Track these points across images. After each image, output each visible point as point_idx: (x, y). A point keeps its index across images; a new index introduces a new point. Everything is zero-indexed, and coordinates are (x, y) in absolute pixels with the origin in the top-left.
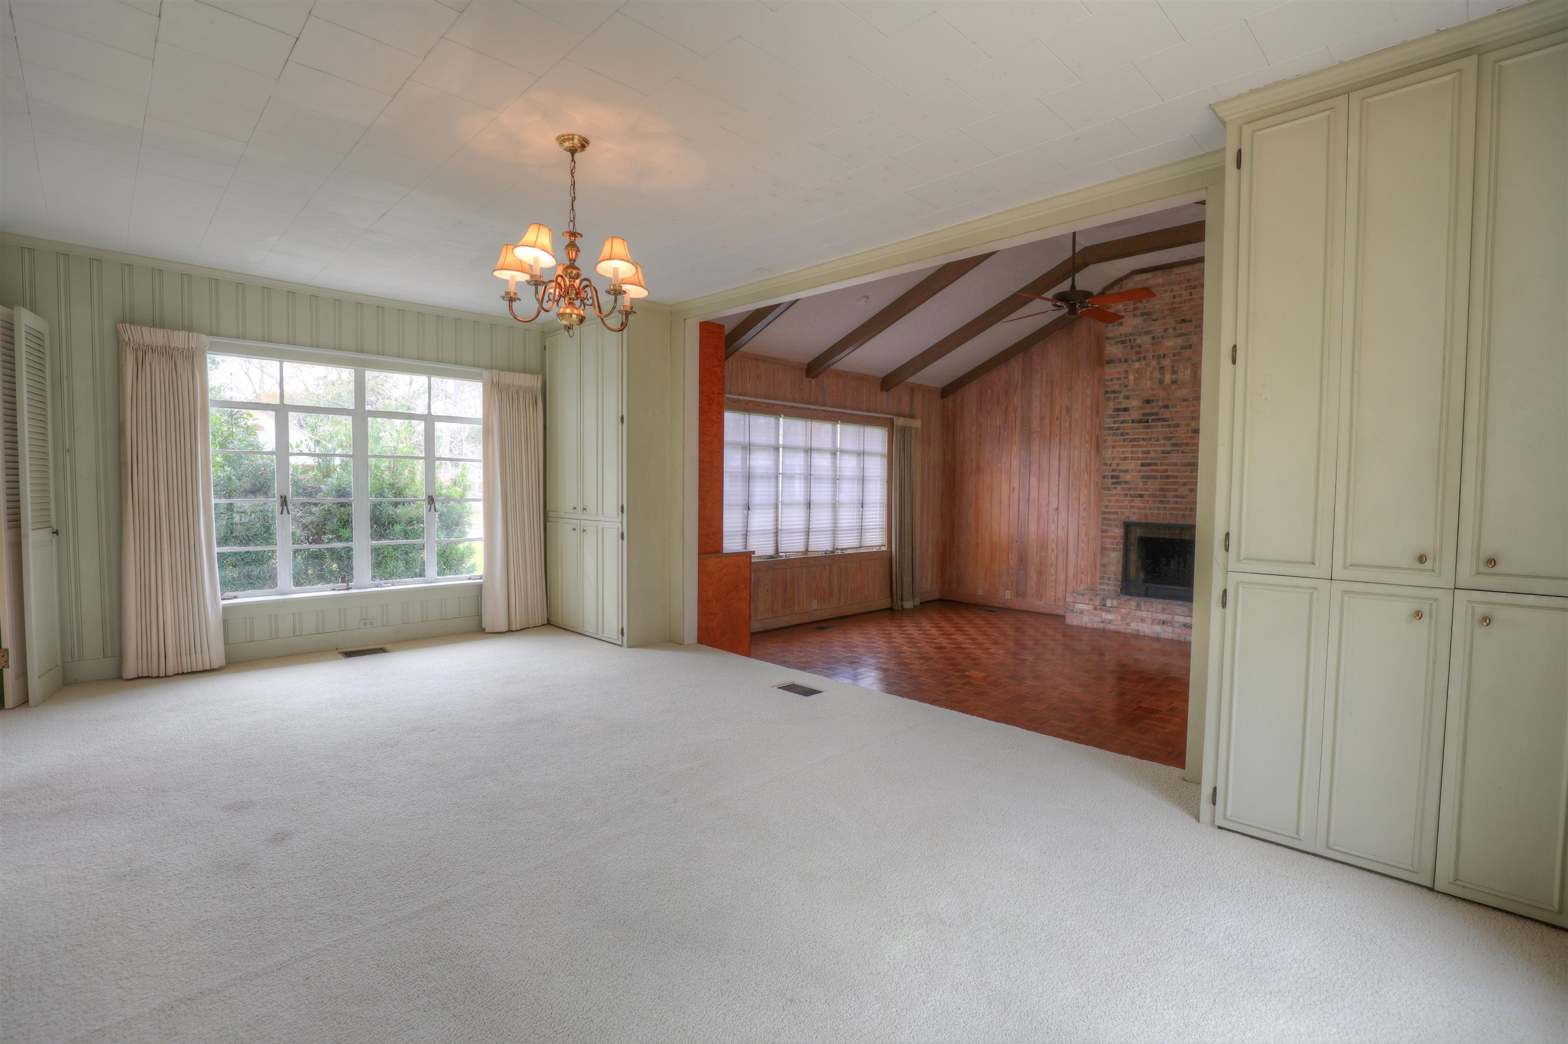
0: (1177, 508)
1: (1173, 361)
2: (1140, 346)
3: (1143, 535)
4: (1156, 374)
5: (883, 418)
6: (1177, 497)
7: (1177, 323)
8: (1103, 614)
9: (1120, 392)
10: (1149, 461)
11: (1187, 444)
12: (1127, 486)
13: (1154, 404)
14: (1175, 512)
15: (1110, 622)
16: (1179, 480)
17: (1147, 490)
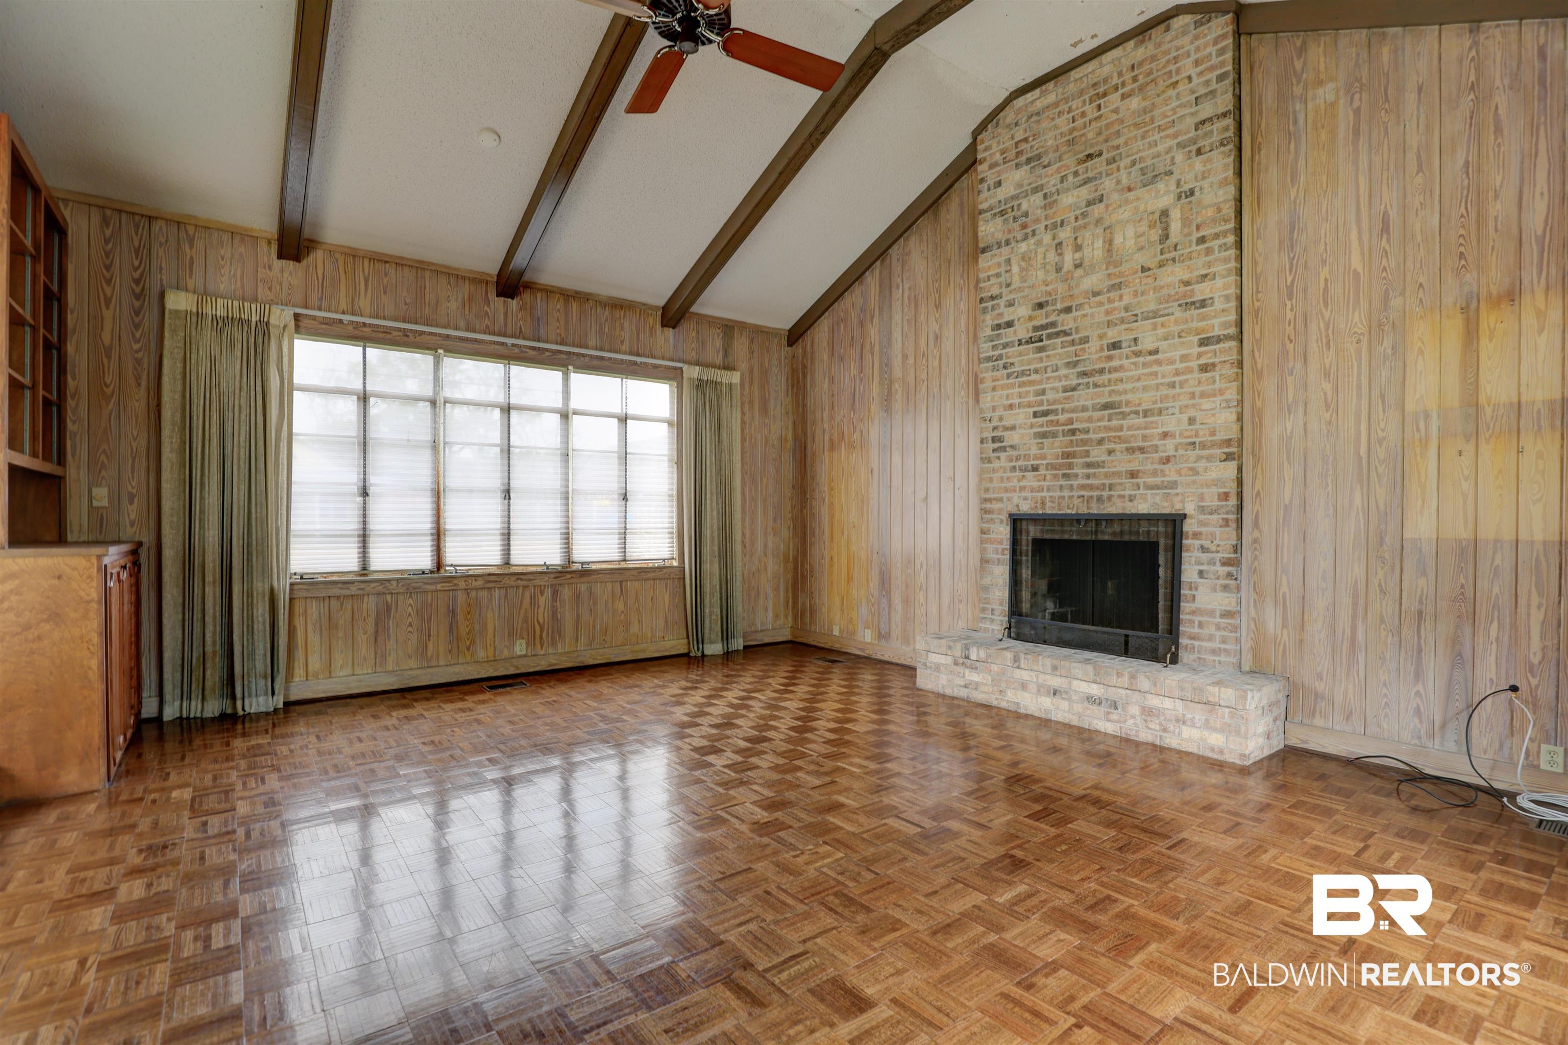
0: (1088, 485)
1: (1075, 229)
2: (1026, 215)
3: (1039, 536)
4: (1052, 257)
5: (666, 367)
6: (1089, 465)
7: (1081, 162)
8: (967, 672)
9: (999, 296)
10: (1045, 408)
11: (1101, 371)
12: (1014, 453)
13: (1049, 308)
14: (1086, 493)
15: (977, 686)
16: (1091, 436)
17: (1043, 457)
